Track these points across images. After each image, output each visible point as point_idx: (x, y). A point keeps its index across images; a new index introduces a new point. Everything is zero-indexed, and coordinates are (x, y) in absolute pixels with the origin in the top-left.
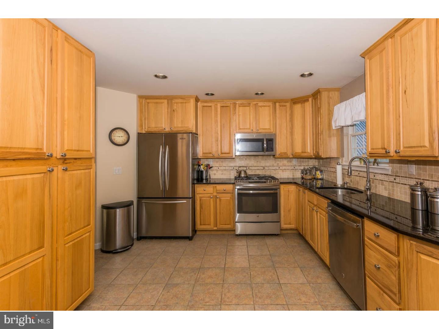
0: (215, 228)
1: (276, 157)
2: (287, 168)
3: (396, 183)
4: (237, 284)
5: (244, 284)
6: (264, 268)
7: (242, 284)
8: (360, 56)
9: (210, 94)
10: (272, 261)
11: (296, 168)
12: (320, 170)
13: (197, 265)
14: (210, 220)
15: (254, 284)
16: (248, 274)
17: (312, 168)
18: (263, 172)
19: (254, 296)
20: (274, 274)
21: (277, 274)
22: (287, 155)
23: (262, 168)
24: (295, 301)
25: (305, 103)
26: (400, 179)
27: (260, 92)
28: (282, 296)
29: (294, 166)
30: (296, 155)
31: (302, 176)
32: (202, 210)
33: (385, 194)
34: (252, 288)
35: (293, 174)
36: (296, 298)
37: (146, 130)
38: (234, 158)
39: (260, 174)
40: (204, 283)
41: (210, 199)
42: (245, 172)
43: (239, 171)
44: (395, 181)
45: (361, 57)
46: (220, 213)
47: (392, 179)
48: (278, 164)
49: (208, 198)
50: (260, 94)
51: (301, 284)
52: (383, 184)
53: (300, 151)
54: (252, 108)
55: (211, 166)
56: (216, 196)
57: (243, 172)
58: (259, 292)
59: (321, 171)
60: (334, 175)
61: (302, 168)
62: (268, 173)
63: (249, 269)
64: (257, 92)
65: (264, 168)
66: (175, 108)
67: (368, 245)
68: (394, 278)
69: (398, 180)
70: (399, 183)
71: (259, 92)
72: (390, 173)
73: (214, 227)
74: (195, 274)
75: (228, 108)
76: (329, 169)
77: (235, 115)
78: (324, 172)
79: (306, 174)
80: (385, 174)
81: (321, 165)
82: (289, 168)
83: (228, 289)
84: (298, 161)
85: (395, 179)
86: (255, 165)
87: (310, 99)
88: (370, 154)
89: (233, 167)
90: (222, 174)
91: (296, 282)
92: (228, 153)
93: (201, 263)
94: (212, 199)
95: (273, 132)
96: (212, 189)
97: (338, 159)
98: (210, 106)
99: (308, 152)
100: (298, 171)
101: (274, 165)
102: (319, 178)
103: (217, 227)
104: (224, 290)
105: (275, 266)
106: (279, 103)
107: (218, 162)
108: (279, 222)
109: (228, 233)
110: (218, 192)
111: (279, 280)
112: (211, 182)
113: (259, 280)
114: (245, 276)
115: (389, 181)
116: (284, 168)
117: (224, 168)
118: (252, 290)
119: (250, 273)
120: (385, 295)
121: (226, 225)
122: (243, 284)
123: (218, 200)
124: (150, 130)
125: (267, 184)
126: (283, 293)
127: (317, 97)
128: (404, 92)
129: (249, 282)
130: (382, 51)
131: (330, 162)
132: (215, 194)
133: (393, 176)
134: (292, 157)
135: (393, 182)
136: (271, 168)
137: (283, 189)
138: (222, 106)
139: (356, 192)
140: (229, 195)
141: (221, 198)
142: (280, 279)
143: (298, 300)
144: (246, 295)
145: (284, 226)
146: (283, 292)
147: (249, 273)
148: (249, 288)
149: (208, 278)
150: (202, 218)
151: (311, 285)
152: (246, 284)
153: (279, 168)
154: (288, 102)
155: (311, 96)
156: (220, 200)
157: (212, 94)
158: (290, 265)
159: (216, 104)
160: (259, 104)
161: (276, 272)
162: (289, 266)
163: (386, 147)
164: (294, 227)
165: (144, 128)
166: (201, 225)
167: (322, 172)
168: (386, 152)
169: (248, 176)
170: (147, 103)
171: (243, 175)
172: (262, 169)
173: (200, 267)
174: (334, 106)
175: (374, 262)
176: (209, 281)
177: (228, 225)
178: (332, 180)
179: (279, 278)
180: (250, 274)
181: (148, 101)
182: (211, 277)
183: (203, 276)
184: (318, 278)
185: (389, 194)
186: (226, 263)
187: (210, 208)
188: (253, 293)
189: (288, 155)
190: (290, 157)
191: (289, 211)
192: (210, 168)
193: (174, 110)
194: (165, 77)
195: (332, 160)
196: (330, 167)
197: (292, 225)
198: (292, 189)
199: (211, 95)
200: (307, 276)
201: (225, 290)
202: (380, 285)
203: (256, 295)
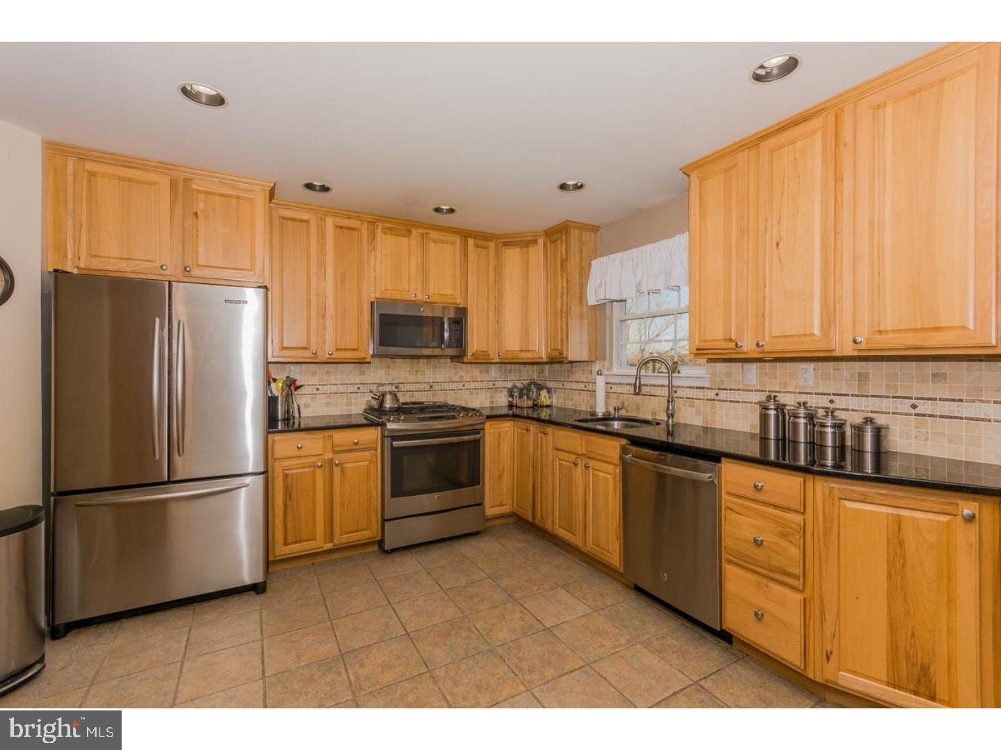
0: (329, 546)
1: (465, 360)
2: (480, 385)
3: (719, 401)
4: (463, 661)
5: (478, 654)
6: (497, 607)
7: (473, 656)
8: (681, 169)
9: (318, 188)
10: (504, 590)
11: (498, 384)
12: (546, 388)
13: (328, 649)
14: (314, 526)
15: (500, 648)
16: (472, 632)
17: (530, 384)
18: (430, 396)
19: (517, 672)
20: (523, 613)
21: (529, 612)
22: (487, 357)
23: (427, 387)
24: (596, 652)
25: (528, 247)
26: (726, 394)
27: (448, 205)
28: (568, 652)
29: (492, 381)
30: (508, 357)
31: (509, 402)
32: (289, 503)
33: (698, 421)
34: (501, 658)
35: (492, 397)
36: (594, 645)
37: (82, 264)
38: (369, 363)
39: (424, 402)
40: (378, 687)
41: (314, 470)
42: (395, 396)
43: (378, 394)
44: (717, 398)
45: (681, 172)
46: (342, 504)
47: (711, 394)
48: (461, 377)
49: (307, 470)
50: (445, 211)
51: (584, 616)
52: (692, 406)
53: (517, 348)
54: (414, 242)
55: (298, 384)
56: (331, 460)
57: (388, 398)
58: (521, 660)
59: (549, 391)
60: (580, 396)
61: (510, 385)
62: (440, 399)
63: (467, 620)
64: (438, 206)
65: (431, 387)
66: (201, 206)
67: (732, 508)
68: (795, 552)
69: (723, 395)
70: (726, 401)
71: (444, 205)
72: (707, 384)
73: (325, 543)
74: (339, 673)
75: (356, 232)
76: (567, 385)
77: (373, 253)
78: (555, 391)
79: (521, 396)
80: (697, 388)
81: (546, 377)
82: (484, 385)
83: (451, 678)
84: (500, 371)
85: (717, 395)
86: (412, 379)
87: (541, 241)
88: (698, 350)
89: (357, 386)
90: (328, 404)
91: (574, 617)
92: (353, 350)
93: (337, 640)
94: (319, 472)
95: (460, 304)
96: (321, 443)
97: (591, 365)
98: (307, 221)
99: (535, 351)
100: (501, 392)
101: (454, 380)
102: (544, 404)
103: (332, 541)
104: (441, 685)
105: (516, 598)
106: (475, 238)
107: (316, 372)
108: (480, 504)
109: (358, 552)
110: (337, 449)
111: (541, 623)
112: (302, 426)
113: (503, 635)
114: (468, 637)
115: (705, 398)
116: (473, 385)
117: (333, 389)
118: (504, 661)
119: (474, 626)
120: (771, 584)
121: (357, 531)
122: (476, 656)
123: (337, 471)
124: (97, 264)
125: (458, 421)
126: (566, 645)
127: (561, 237)
128: (775, 244)
129: (486, 647)
130: (731, 168)
131: (570, 372)
132: (329, 455)
133: (715, 389)
134: (498, 360)
135: (715, 400)
136: (446, 386)
137: (491, 430)
138: (338, 224)
139: (639, 424)
140: (367, 454)
141: (343, 465)
142: (541, 620)
143: (600, 647)
144: (498, 676)
145: (490, 511)
146: (563, 643)
147: (474, 629)
148: (494, 660)
149: (383, 672)
150: (290, 525)
151: (600, 611)
152: (481, 652)
153: (464, 386)
154: (492, 240)
155: (543, 233)
156: (343, 471)
157: (325, 189)
158: (542, 587)
159: (321, 218)
160: (431, 235)
161: (526, 609)
162: (539, 589)
163: (733, 338)
164: (508, 511)
165: (70, 255)
166: (286, 544)
167: (551, 392)
168: (737, 345)
169: (403, 406)
170: (85, 174)
171: (388, 404)
172: (426, 389)
173: (340, 651)
174: (591, 261)
175: (750, 534)
176: (389, 677)
177: (364, 530)
178: (576, 406)
179: (538, 618)
180: (477, 629)
181: (90, 166)
182: (386, 667)
183: (366, 671)
184: (603, 597)
185: (706, 420)
186: (403, 621)
187: (314, 494)
188: (509, 667)
189: (491, 357)
190: (493, 361)
191: (500, 477)
192: (297, 388)
193: (196, 214)
194: (218, 101)
195: (576, 367)
196: (571, 382)
197: (504, 507)
198: (507, 429)
199: (320, 191)
200: (584, 599)
201: (443, 684)
202: (764, 572)
203: (520, 669)
